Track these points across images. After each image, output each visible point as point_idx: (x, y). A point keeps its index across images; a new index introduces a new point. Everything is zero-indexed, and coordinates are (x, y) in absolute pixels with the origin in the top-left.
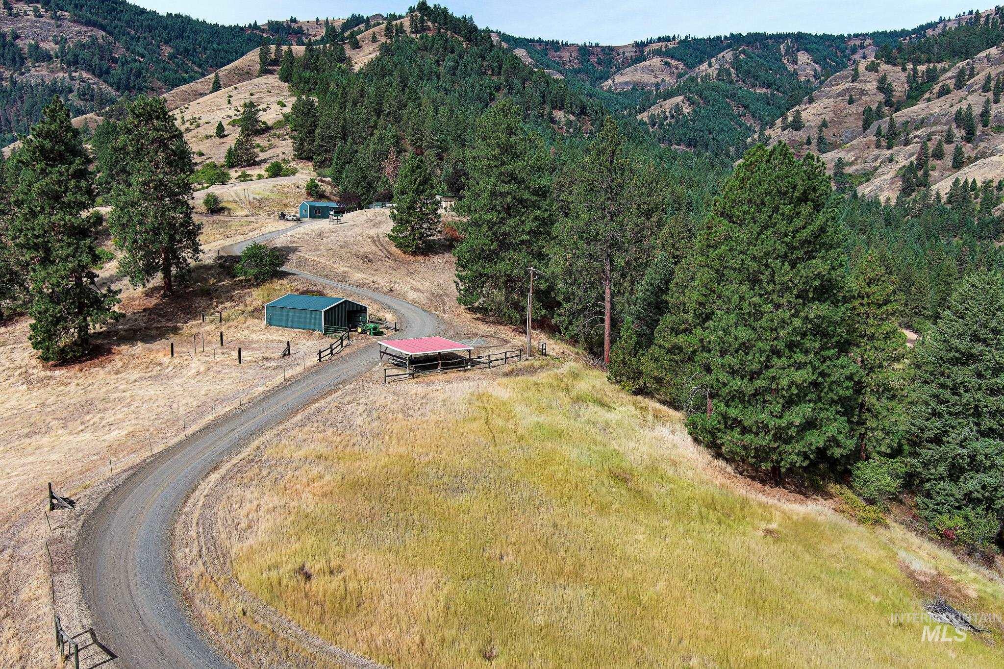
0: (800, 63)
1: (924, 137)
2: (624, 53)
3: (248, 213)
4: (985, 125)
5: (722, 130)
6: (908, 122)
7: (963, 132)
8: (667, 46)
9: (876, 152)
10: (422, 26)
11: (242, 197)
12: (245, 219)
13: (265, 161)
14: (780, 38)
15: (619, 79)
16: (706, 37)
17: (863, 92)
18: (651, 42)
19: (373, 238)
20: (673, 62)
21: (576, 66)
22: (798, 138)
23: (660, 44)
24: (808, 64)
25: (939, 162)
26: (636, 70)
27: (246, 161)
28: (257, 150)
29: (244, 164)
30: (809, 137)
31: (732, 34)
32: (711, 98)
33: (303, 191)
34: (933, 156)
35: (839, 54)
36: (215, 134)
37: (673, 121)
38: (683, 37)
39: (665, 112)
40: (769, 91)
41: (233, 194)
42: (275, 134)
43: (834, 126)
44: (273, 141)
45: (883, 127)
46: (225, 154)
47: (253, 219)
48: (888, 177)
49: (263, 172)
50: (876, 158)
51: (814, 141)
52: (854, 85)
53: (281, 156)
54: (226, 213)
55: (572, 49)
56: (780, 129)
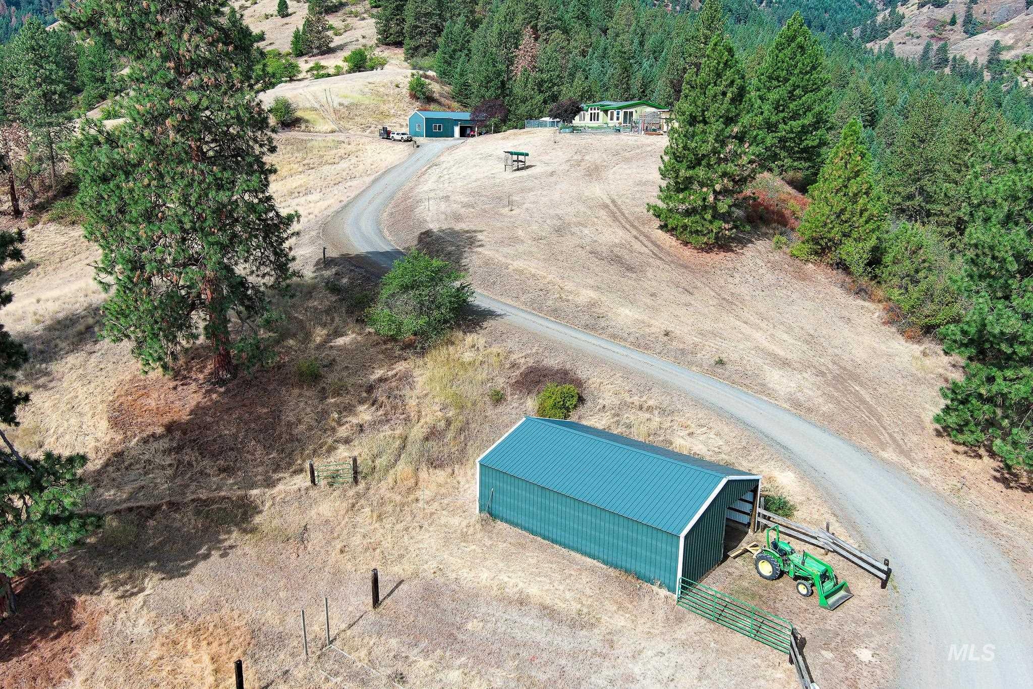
3: (335, 127)
11: (324, 101)
12: (331, 137)
13: (341, 48)
19: (606, 206)
27: (318, 48)
28: (330, 33)
29: (315, 51)
30: (954, 16)
33: (405, 91)
36: (276, 13)
41: (311, 98)
42: (351, 12)
44: (349, 20)
46: (291, 38)
47: (342, 137)
49: (340, 63)
51: (960, 21)
53: (361, 40)
54: (303, 127)
56: (916, 6)
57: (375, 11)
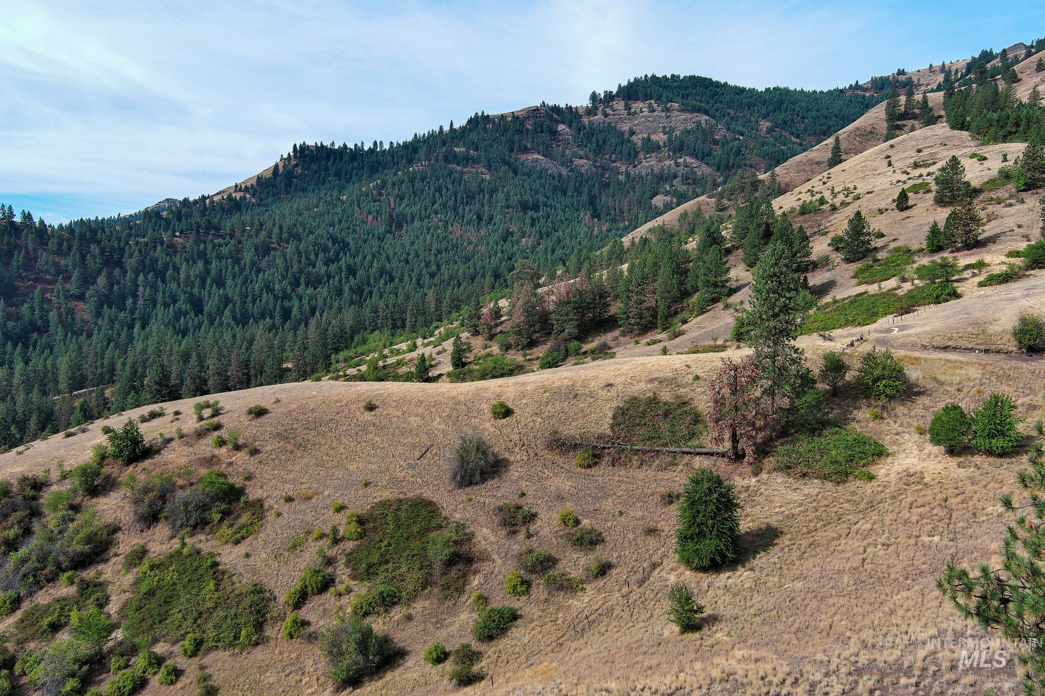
13: (992, 240)
27: (964, 242)
29: (960, 245)
36: (895, 206)
42: (991, 199)
44: (991, 208)
46: (925, 234)
53: (1016, 229)
57: (1024, 195)
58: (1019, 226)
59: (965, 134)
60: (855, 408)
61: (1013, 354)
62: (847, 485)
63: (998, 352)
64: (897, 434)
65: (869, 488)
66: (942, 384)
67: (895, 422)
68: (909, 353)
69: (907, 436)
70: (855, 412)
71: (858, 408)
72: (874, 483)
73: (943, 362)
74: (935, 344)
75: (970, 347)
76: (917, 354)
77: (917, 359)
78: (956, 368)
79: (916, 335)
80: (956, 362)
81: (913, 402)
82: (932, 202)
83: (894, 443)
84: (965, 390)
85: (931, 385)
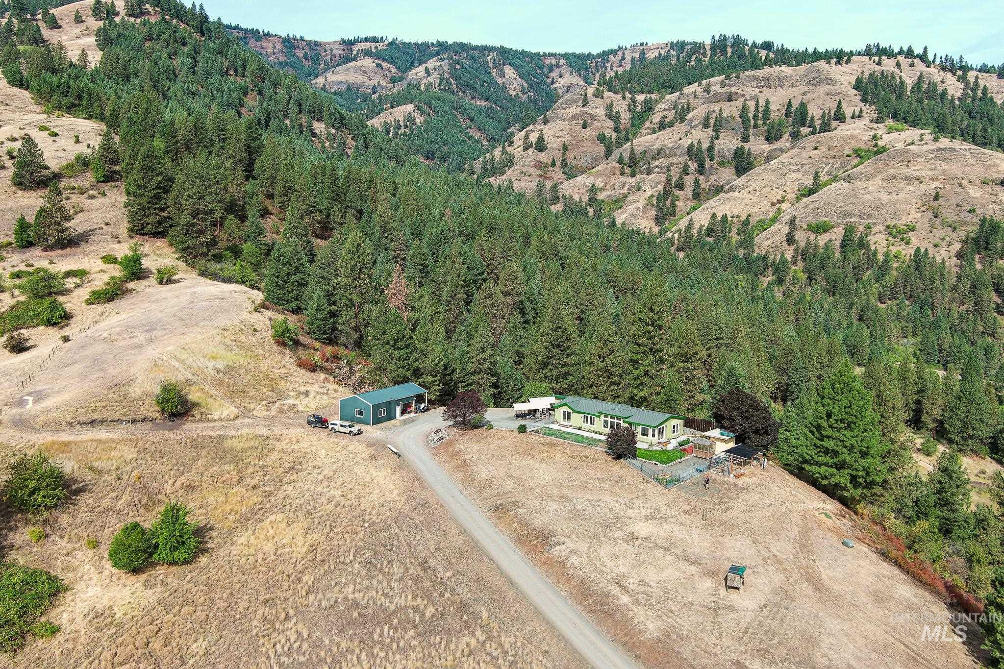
0: (507, 77)
1: (663, 168)
2: (331, 50)
4: (712, 160)
5: (456, 143)
6: (645, 152)
7: (696, 165)
8: (376, 47)
9: (622, 179)
10: (141, 9)
14: (485, 50)
15: (331, 77)
16: (413, 41)
17: (594, 118)
18: (359, 41)
20: (385, 65)
21: (281, 59)
22: (542, 160)
23: (368, 44)
24: (514, 79)
25: (681, 193)
26: (348, 69)
30: (554, 159)
31: (438, 42)
32: (439, 109)
34: (676, 186)
35: (538, 71)
37: (407, 130)
38: (390, 40)
39: (399, 121)
40: (487, 104)
43: (573, 149)
45: (624, 154)
48: (640, 204)
50: (623, 185)
51: (558, 164)
52: (585, 109)
55: (275, 39)
56: (521, 148)
57: (105, 187)
58: (107, 224)
59: (26, 94)
60: (10, 529)
61: (158, 421)
62: (27, 649)
63: (144, 420)
64: (68, 554)
65: (55, 646)
66: (100, 472)
67: (62, 537)
68: (56, 438)
69: (79, 555)
70: (11, 535)
71: (14, 529)
72: (60, 637)
73: (95, 444)
74: (81, 419)
75: (117, 418)
76: (65, 437)
77: (67, 444)
78: (110, 449)
79: (57, 408)
80: (107, 441)
81: (74, 505)
82: (9, 183)
83: (67, 569)
84: (125, 476)
85: (89, 476)
